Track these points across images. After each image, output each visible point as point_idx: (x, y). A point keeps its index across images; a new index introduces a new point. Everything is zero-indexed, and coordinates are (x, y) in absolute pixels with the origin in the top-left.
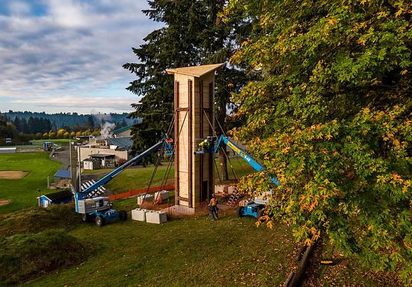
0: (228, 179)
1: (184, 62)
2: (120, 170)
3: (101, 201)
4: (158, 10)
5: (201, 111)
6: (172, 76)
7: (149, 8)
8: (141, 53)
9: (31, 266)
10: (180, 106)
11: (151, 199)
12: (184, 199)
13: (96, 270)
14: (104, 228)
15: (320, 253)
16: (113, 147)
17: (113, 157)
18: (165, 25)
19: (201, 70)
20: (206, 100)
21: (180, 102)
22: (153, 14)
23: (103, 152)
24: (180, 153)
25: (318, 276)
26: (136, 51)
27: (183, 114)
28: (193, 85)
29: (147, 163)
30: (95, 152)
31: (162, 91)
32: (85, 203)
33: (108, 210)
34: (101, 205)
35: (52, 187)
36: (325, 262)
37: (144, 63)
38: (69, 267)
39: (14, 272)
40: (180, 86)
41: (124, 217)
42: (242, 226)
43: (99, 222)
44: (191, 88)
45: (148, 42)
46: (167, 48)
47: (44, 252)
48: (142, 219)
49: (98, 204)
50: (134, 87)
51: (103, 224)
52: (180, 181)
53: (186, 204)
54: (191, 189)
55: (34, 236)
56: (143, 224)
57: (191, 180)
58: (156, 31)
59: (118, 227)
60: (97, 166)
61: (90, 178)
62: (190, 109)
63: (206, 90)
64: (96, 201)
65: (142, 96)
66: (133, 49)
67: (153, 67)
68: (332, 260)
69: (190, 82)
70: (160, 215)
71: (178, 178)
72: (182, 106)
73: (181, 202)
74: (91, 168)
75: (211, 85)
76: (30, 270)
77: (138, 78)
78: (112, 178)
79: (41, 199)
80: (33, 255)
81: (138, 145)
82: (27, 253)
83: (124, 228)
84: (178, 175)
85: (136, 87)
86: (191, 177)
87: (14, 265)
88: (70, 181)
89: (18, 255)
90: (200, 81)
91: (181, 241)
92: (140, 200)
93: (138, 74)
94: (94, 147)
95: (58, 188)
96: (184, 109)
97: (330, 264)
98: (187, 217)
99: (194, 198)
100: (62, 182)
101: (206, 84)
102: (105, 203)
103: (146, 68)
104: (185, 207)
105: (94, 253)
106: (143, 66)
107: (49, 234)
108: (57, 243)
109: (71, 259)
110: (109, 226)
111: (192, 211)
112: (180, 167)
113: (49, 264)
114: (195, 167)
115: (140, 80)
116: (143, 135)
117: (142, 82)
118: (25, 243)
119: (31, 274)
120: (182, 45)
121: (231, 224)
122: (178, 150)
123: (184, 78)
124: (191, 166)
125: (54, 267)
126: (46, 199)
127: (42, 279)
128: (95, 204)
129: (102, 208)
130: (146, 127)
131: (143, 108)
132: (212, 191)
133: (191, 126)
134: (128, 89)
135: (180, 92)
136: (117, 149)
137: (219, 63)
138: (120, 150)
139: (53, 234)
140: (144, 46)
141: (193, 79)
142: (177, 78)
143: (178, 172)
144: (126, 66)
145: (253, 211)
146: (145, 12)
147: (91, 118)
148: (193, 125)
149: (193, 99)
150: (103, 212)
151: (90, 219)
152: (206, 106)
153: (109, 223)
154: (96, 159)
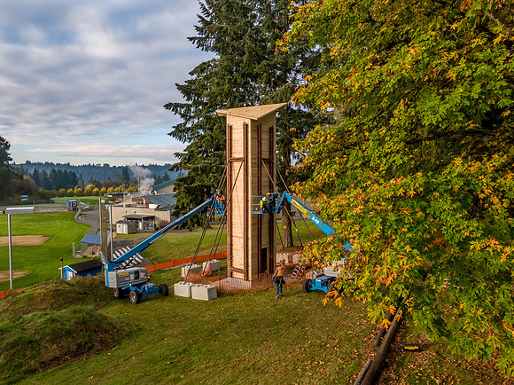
0: (293, 246)
1: (239, 101)
2: (160, 234)
3: (137, 273)
4: (207, 37)
5: (259, 161)
6: (224, 118)
7: (196, 34)
8: (186, 90)
9: (53, 351)
10: (233, 155)
11: (197, 271)
12: (239, 271)
13: (132, 356)
14: (141, 306)
15: (403, 337)
16: (153, 206)
17: (153, 218)
18: (215, 56)
19: (259, 111)
20: (265, 148)
21: (233, 151)
22: (201, 42)
23: (140, 212)
24: (233, 213)
25: (401, 364)
26: (179, 87)
27: (237, 165)
28: (249, 130)
29: (193, 226)
30: (131, 212)
31: (212, 137)
32: (117, 275)
33: (145, 283)
34: (137, 277)
35: (78, 256)
36: (409, 348)
37: (190, 102)
38: (99, 352)
39: (33, 357)
40: (233, 131)
41: (165, 292)
42: (309, 304)
43: (133, 299)
44: (247, 133)
45: (195, 76)
46: (218, 84)
47: (69, 333)
48: (186, 295)
49: (132, 277)
50: (178, 132)
51: (139, 301)
52: (233, 247)
53: (241, 276)
54: (247, 258)
55: (57, 314)
56: (188, 301)
57: (247, 247)
58: (205, 63)
59: (158, 303)
60: (133, 230)
61: (124, 244)
62: (245, 160)
63: (265, 136)
64: (130, 273)
65: (187, 144)
66: (177, 85)
67: (200, 107)
68: (418, 345)
69: (246, 126)
70: (209, 290)
71: (231, 245)
72: (235, 155)
73: (235, 274)
74: (125, 232)
75: (271, 130)
76: (51, 355)
77: (182, 121)
78: (149, 245)
79: (64, 270)
80: (56, 337)
81: (183, 204)
82: (49, 334)
83: (165, 305)
84: (231, 240)
85: (180, 131)
86: (247, 242)
87: (33, 348)
88: (100, 248)
89: (37, 337)
90: (257, 125)
91: (234, 321)
92: (184, 271)
93: (183, 116)
94: (129, 206)
95: (85, 257)
96: (238, 160)
97: (416, 350)
98: (242, 292)
99: (250, 268)
100: (90, 249)
101: (265, 128)
102: (142, 275)
103: (192, 109)
104: (239, 280)
105: (129, 335)
106: (189, 106)
107: (75, 312)
108: (84, 322)
109: (102, 342)
110: (147, 303)
111: (248, 285)
112: (234, 230)
113: (74, 348)
114: (252, 231)
115: (185, 124)
116: (188, 191)
117: (188, 126)
118: (46, 322)
119: (53, 360)
120: (236, 80)
121: (295, 301)
122: (231, 210)
123: (238, 121)
124: (247, 229)
125: (80, 351)
126: (71, 271)
127: (67, 366)
128: (129, 276)
129: (138, 282)
130: (193, 182)
131: (189, 157)
132: (272, 261)
133: (247, 180)
134: (170, 134)
135: (233, 139)
136: (157, 209)
137: (281, 101)
138: (161, 209)
139: (80, 312)
140: (190, 82)
141: (249, 122)
142: (230, 121)
143: (231, 236)
144: (167, 106)
145: (323, 285)
146: (191, 39)
147: (126, 171)
148: (250, 179)
149: (250, 147)
150: (139, 286)
151: (123, 294)
152: (265, 155)
153: (146, 300)
154: (132, 221)
